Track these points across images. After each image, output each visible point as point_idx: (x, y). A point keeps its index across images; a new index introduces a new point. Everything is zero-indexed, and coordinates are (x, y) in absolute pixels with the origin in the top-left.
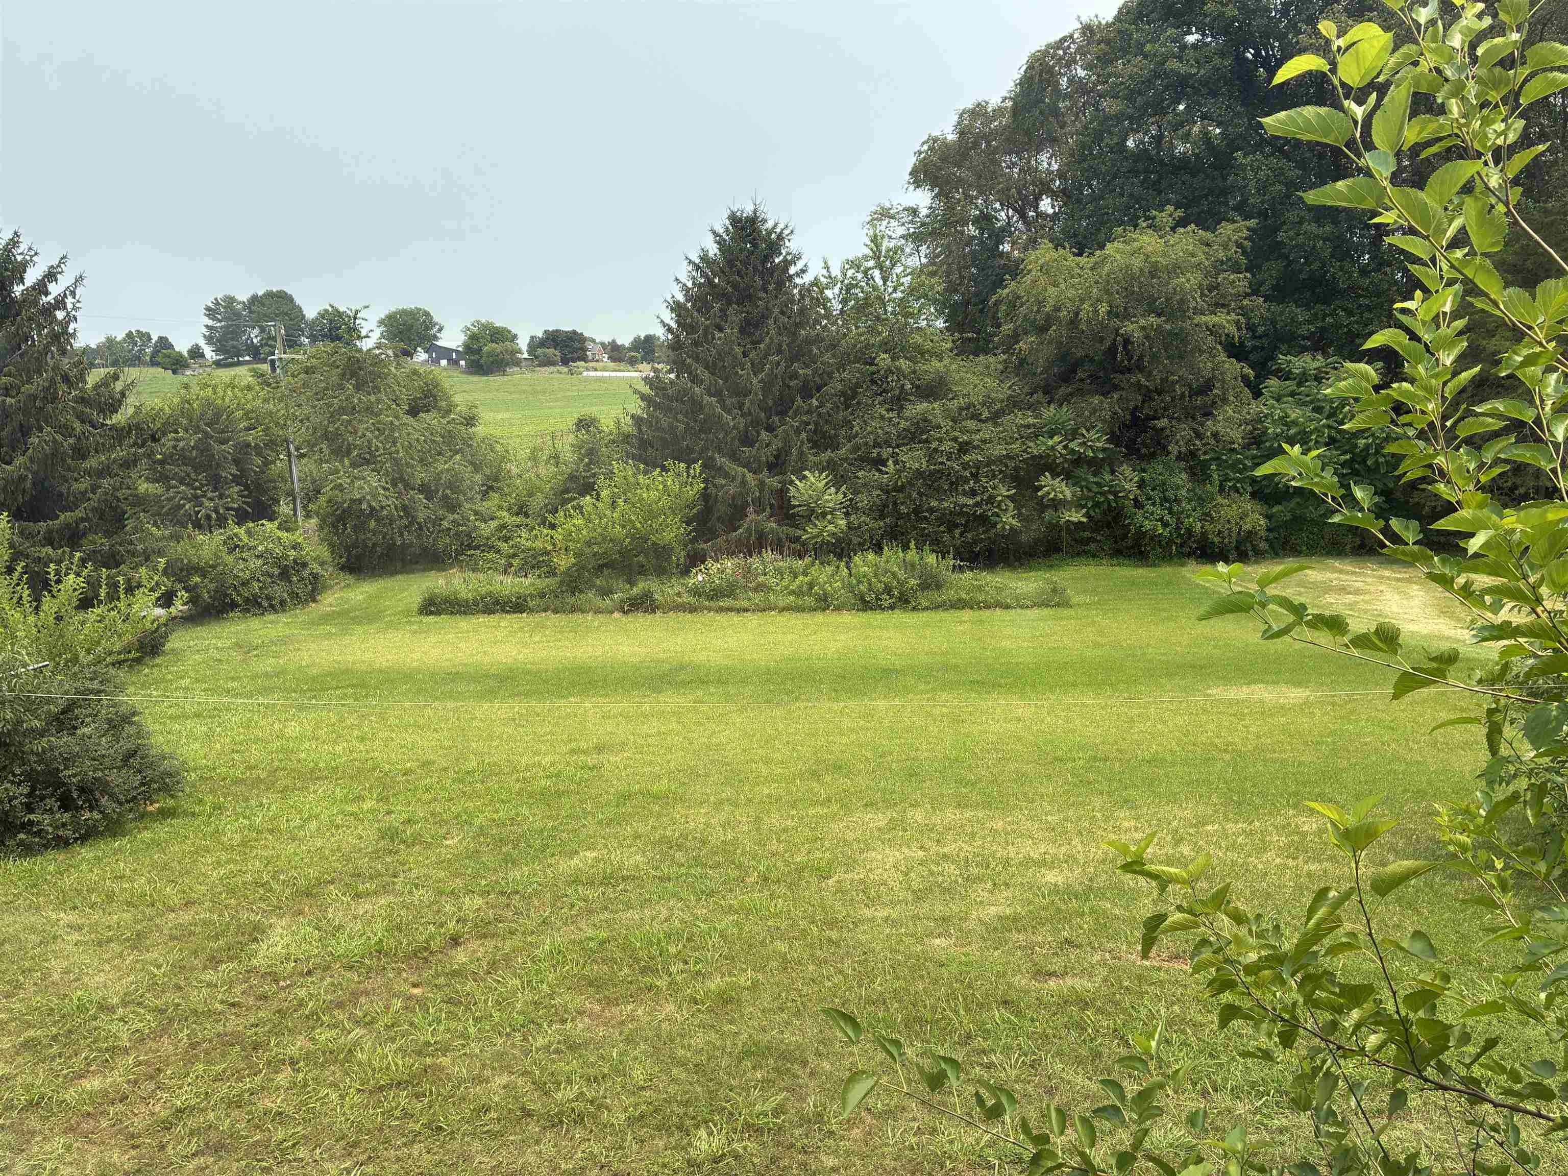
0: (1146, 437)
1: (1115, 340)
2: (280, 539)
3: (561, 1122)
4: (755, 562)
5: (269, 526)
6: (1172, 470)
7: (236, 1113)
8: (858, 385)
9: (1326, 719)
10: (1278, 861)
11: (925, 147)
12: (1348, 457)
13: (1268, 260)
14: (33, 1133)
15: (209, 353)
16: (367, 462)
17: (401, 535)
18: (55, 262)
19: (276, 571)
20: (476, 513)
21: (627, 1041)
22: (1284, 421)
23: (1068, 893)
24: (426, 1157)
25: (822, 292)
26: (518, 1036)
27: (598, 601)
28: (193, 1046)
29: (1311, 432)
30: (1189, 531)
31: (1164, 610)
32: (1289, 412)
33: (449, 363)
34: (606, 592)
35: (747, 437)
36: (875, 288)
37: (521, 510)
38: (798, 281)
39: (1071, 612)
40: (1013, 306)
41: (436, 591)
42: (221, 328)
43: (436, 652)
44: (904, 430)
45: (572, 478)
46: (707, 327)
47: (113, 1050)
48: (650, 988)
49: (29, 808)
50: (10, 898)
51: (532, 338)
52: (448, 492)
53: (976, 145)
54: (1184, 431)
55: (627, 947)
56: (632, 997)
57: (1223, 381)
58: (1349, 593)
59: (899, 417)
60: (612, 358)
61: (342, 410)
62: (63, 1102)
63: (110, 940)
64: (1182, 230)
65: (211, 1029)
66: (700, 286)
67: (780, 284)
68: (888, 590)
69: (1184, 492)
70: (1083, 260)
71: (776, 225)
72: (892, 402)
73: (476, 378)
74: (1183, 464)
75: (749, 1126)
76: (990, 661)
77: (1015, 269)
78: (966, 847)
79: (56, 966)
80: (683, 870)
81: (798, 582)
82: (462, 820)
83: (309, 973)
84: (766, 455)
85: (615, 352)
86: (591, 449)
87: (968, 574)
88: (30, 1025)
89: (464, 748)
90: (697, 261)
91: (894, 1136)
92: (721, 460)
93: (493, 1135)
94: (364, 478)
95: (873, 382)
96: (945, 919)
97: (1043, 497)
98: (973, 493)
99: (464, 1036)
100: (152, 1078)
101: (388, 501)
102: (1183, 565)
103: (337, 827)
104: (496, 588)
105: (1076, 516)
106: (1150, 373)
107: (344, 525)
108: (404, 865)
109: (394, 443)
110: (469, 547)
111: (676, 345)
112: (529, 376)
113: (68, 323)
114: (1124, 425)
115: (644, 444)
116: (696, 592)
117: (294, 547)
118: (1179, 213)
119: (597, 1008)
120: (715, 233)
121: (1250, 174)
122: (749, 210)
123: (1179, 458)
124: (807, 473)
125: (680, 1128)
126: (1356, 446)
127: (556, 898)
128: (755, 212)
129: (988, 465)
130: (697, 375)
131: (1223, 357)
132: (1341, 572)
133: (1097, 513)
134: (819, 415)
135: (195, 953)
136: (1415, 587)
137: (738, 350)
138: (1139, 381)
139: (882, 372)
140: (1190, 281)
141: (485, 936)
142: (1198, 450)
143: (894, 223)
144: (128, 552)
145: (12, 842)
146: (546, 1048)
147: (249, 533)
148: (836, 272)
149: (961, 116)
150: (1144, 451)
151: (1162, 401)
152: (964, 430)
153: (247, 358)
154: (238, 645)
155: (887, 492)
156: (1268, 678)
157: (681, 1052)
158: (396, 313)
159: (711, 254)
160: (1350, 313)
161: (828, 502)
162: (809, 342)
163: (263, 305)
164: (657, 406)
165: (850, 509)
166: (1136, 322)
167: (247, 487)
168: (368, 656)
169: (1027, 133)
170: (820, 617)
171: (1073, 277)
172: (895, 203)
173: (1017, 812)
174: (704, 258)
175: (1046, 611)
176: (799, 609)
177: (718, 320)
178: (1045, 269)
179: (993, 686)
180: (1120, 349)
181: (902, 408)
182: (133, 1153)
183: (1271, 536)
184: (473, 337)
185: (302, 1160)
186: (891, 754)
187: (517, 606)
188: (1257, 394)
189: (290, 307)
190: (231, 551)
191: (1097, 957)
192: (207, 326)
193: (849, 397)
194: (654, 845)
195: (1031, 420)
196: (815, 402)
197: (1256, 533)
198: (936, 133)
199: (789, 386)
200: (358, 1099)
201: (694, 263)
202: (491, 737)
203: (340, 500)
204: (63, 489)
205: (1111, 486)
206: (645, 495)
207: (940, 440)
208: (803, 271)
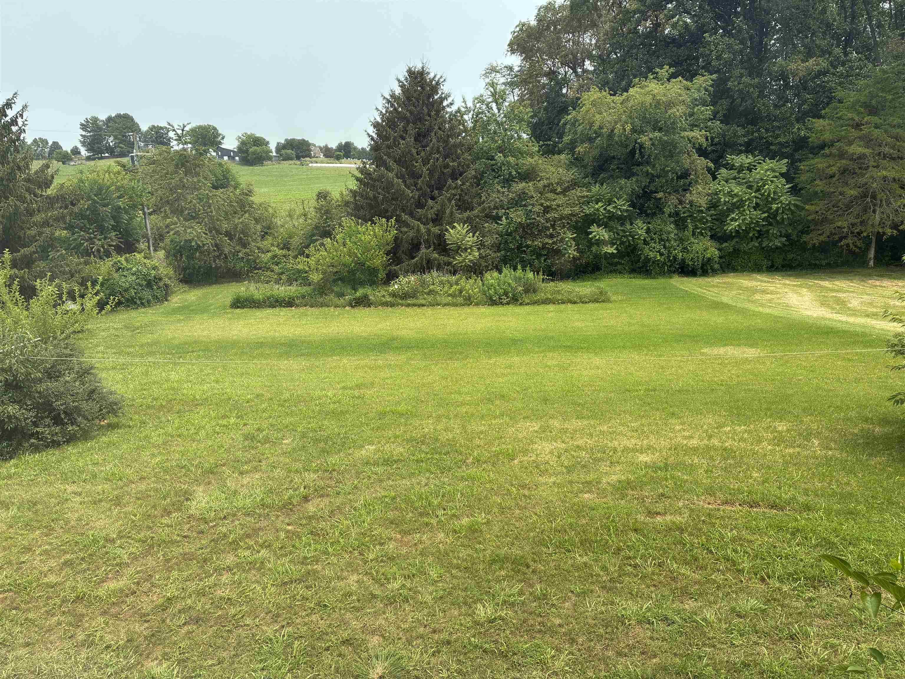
0: (650, 204)
1: (634, 146)
2: (145, 263)
3: (395, 601)
4: (427, 277)
5: (138, 256)
6: (666, 223)
7: (203, 599)
8: (483, 172)
9: (773, 365)
10: (769, 447)
11: (518, 29)
12: (766, 215)
13: (721, 99)
14: (83, 615)
15: (84, 152)
16: (194, 218)
17: (214, 261)
18: (10, 97)
19: (144, 283)
20: (259, 248)
21: (421, 554)
22: (730, 194)
23: (655, 468)
24: (321, 622)
25: (462, 117)
26: (356, 553)
27: (336, 300)
28: (168, 561)
29: (746, 201)
30: (675, 258)
31: (664, 304)
32: (734, 189)
33: (229, 159)
34: (341, 295)
35: (419, 202)
36: (494, 115)
37: (286, 246)
38: (448, 110)
39: (610, 305)
40: (573, 125)
41: (241, 294)
42: (91, 136)
43: (245, 330)
44: (512, 199)
45: (316, 227)
46: (395, 138)
47: (119, 565)
48: (427, 524)
49: (36, 425)
50: (33, 477)
51: (278, 143)
52: (242, 236)
53: (548, 28)
54: (673, 200)
55: (408, 501)
56: (418, 529)
57: (696, 170)
58: (768, 293)
59: (508, 191)
60: (326, 156)
61: (177, 187)
62: (97, 596)
63: (100, 501)
64: (674, 80)
65: (177, 551)
66: (390, 112)
67: (438, 112)
68: (506, 294)
69: (672, 235)
70: (616, 98)
71: (435, 76)
72: (504, 182)
73: (246, 168)
74: (672, 219)
75: (505, 602)
76: (572, 334)
77: (575, 103)
78: (589, 442)
79: (72, 517)
80: (429, 456)
81: (453, 289)
82: (291, 428)
83: (225, 517)
84: (431, 214)
85: (328, 153)
86: (327, 210)
87: (552, 284)
88: (65, 552)
89: (279, 386)
90: (389, 97)
91: (590, 607)
92: (405, 217)
93: (358, 609)
94: (193, 228)
95: (493, 170)
96: (589, 483)
97: (592, 239)
98: (551, 236)
99: (326, 553)
100: (147, 580)
101: (208, 241)
102: (671, 278)
103: (218, 434)
104: (275, 292)
105: (611, 250)
106: (654, 166)
107: (181, 255)
108: (263, 455)
109: (210, 207)
110: (255, 268)
111: (376, 148)
112: (277, 166)
113: (20, 134)
114: (638, 196)
115: (358, 207)
116: (394, 295)
117: (154, 269)
118: (672, 70)
119: (399, 536)
120: (399, 81)
121: (713, 47)
122: (419, 67)
123: (670, 216)
124: (455, 224)
125: (465, 603)
126: (771, 208)
127: (358, 474)
128: (423, 68)
129: (561, 219)
130: (390, 166)
131: (696, 156)
132: (762, 281)
133: (622, 248)
134: (462, 190)
135: (154, 507)
136: (805, 290)
137: (414, 151)
138: (648, 171)
139: (499, 164)
140: (678, 111)
141: (322, 496)
142: (680, 211)
143: (498, 75)
144: (60, 272)
145: (26, 445)
146: (376, 559)
147: (127, 260)
148: (470, 104)
149: (539, 10)
150: (649, 212)
151: (660, 182)
152: (547, 199)
153: (107, 155)
154: (126, 327)
155: (501, 236)
156: (734, 342)
157: (455, 561)
158: (196, 128)
159: (397, 93)
160: (767, 130)
161: (468, 241)
162: (455, 146)
163: (116, 122)
164: (366, 184)
165: (481, 245)
166: (647, 136)
167: (121, 233)
168: (205, 333)
169: (579, 20)
170: (467, 310)
171: (610, 109)
172: (499, 63)
173: (613, 421)
174: (393, 96)
175: (597, 305)
176: (455, 305)
177: (402, 133)
178: (594, 104)
179: (578, 349)
180: (638, 151)
181: (510, 186)
182: (146, 625)
183: (721, 261)
184: (243, 143)
185: (248, 625)
186: (531, 388)
187: (289, 303)
188: (714, 178)
189: (132, 123)
190: (117, 271)
191: (681, 504)
192: (81, 135)
193: (479, 180)
194: (408, 441)
195: (586, 193)
196: (459, 182)
197: (713, 259)
198: (524, 20)
199: (443, 173)
200: (273, 589)
201: (387, 99)
202: (292, 380)
203: (178, 240)
204: (21, 234)
205: (630, 232)
206: (363, 238)
207: (533, 205)
208: (451, 104)
